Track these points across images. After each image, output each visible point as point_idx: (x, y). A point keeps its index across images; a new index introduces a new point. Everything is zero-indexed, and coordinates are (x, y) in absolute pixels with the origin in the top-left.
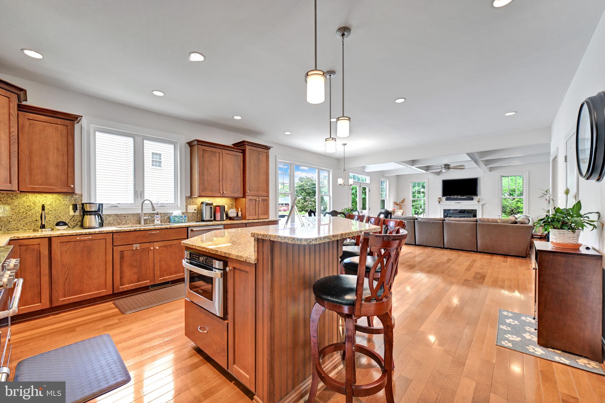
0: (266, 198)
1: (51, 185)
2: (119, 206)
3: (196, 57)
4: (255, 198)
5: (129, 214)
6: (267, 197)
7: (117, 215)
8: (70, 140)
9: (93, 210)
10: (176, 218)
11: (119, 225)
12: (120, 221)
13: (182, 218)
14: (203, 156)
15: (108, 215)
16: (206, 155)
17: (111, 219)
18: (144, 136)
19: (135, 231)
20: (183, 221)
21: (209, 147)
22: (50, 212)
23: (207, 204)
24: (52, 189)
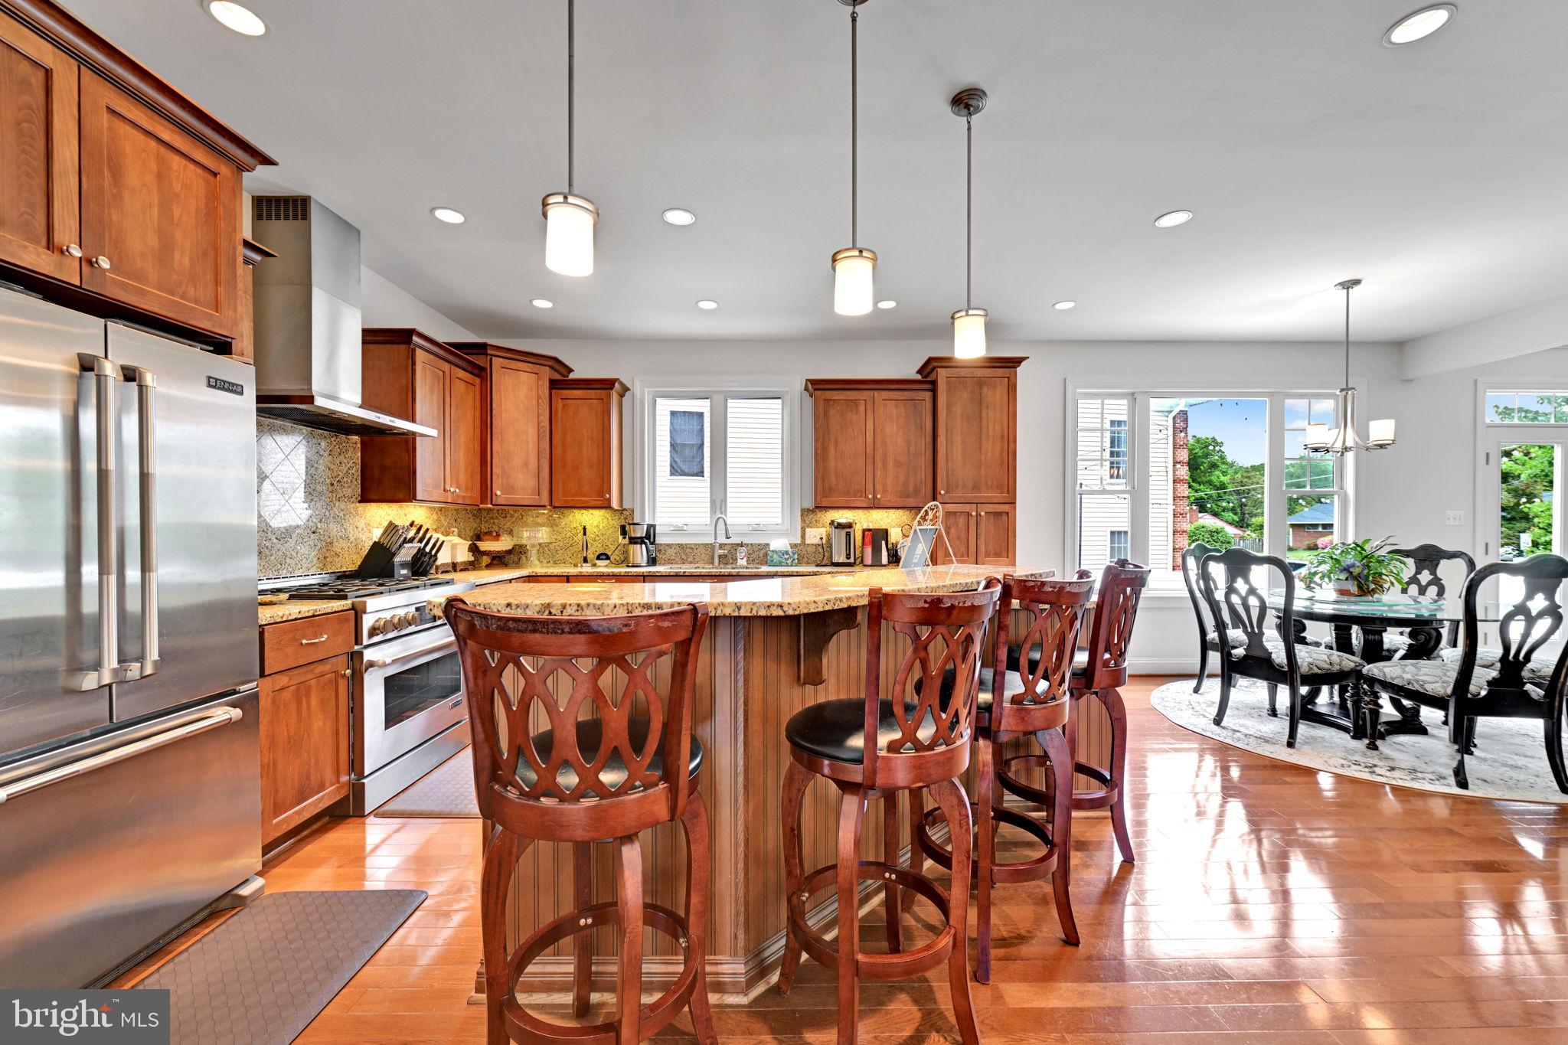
0: (1005, 508)
1: (585, 496)
2: (685, 528)
3: (678, 218)
4: (967, 508)
5: (699, 545)
6: (1007, 506)
7: (680, 546)
8: (606, 421)
9: (639, 535)
10: (775, 556)
11: (683, 563)
12: (685, 558)
13: (786, 557)
14: (826, 414)
15: (668, 545)
16: (832, 412)
17: (671, 552)
18: (727, 391)
19: (677, 576)
20: (789, 561)
21: (840, 392)
22: (597, 538)
23: (840, 526)
24: (585, 502)
